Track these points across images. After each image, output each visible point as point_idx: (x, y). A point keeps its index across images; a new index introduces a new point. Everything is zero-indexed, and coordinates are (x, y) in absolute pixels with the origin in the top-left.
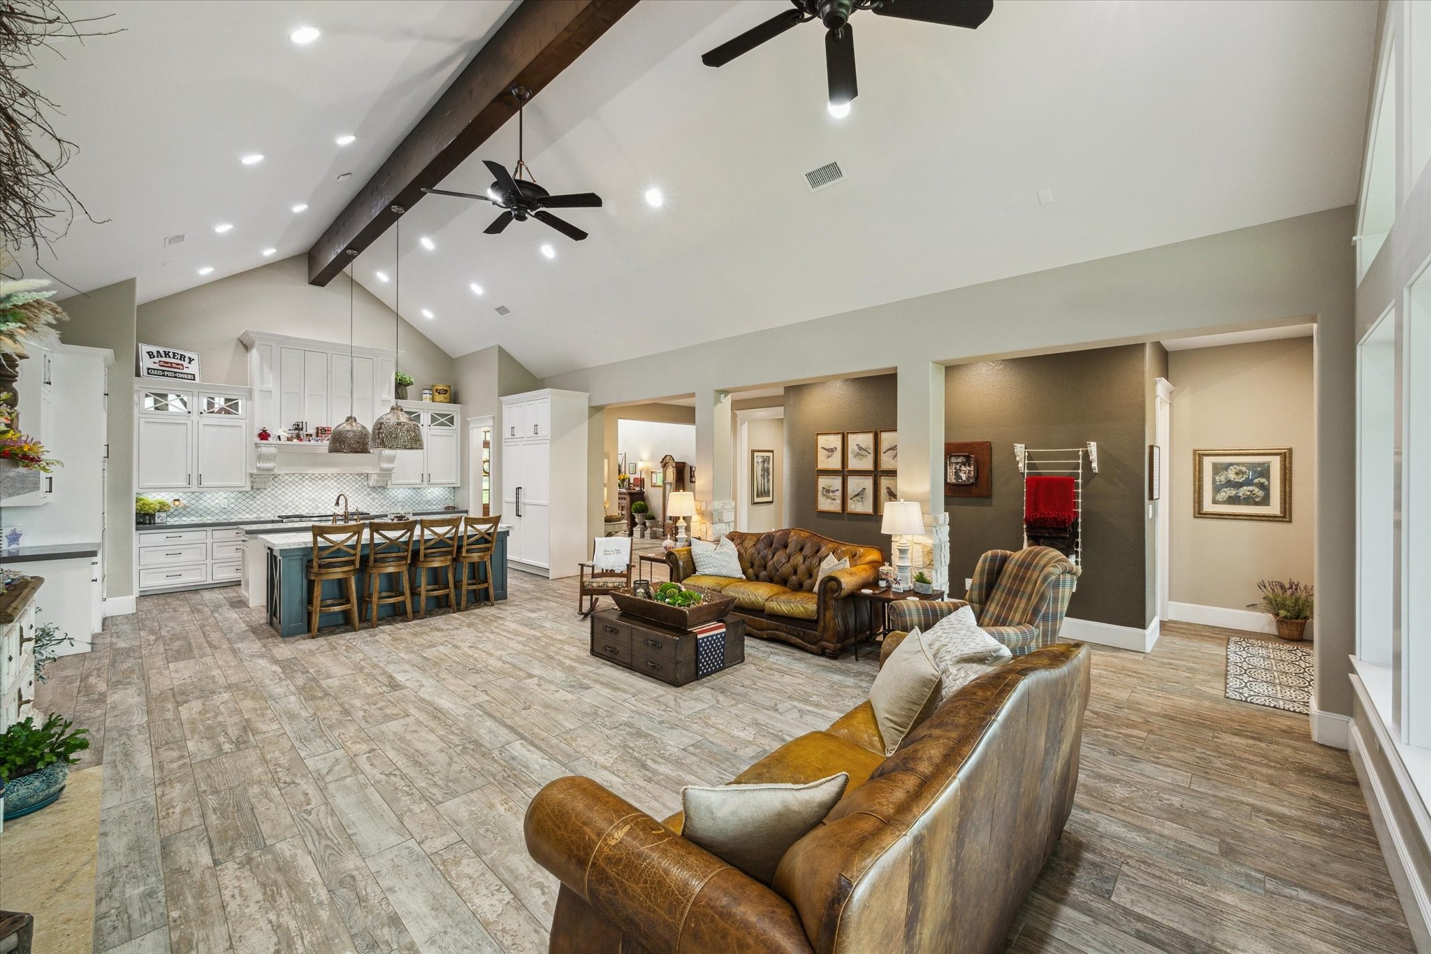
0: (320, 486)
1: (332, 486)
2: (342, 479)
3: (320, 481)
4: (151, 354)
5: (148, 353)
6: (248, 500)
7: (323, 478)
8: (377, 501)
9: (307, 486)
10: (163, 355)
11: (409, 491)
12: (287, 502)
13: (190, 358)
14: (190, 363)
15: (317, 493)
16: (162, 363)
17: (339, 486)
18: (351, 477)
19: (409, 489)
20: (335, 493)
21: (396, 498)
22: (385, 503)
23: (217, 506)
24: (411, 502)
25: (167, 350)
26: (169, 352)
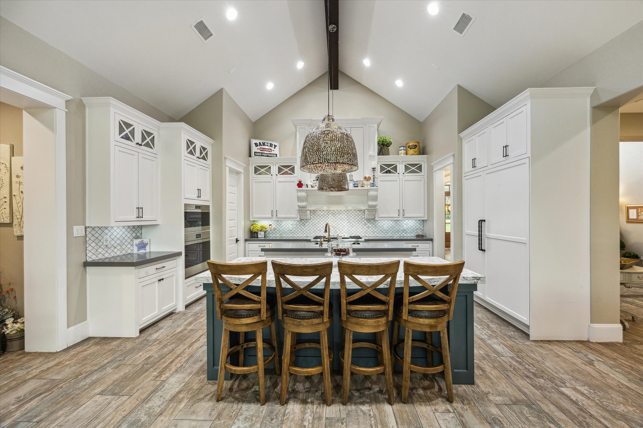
0: (337, 218)
1: (344, 218)
2: (349, 214)
3: (337, 215)
4: (256, 145)
5: (255, 144)
6: (302, 226)
7: (340, 212)
8: (370, 229)
9: (330, 218)
10: (262, 144)
11: (391, 223)
12: (320, 227)
13: (275, 145)
14: (275, 148)
15: (336, 223)
16: (261, 149)
17: (348, 218)
18: (355, 212)
19: (391, 221)
20: (346, 223)
21: (382, 227)
22: (375, 230)
23: (288, 229)
24: (393, 230)
25: (264, 142)
26: (265, 143)
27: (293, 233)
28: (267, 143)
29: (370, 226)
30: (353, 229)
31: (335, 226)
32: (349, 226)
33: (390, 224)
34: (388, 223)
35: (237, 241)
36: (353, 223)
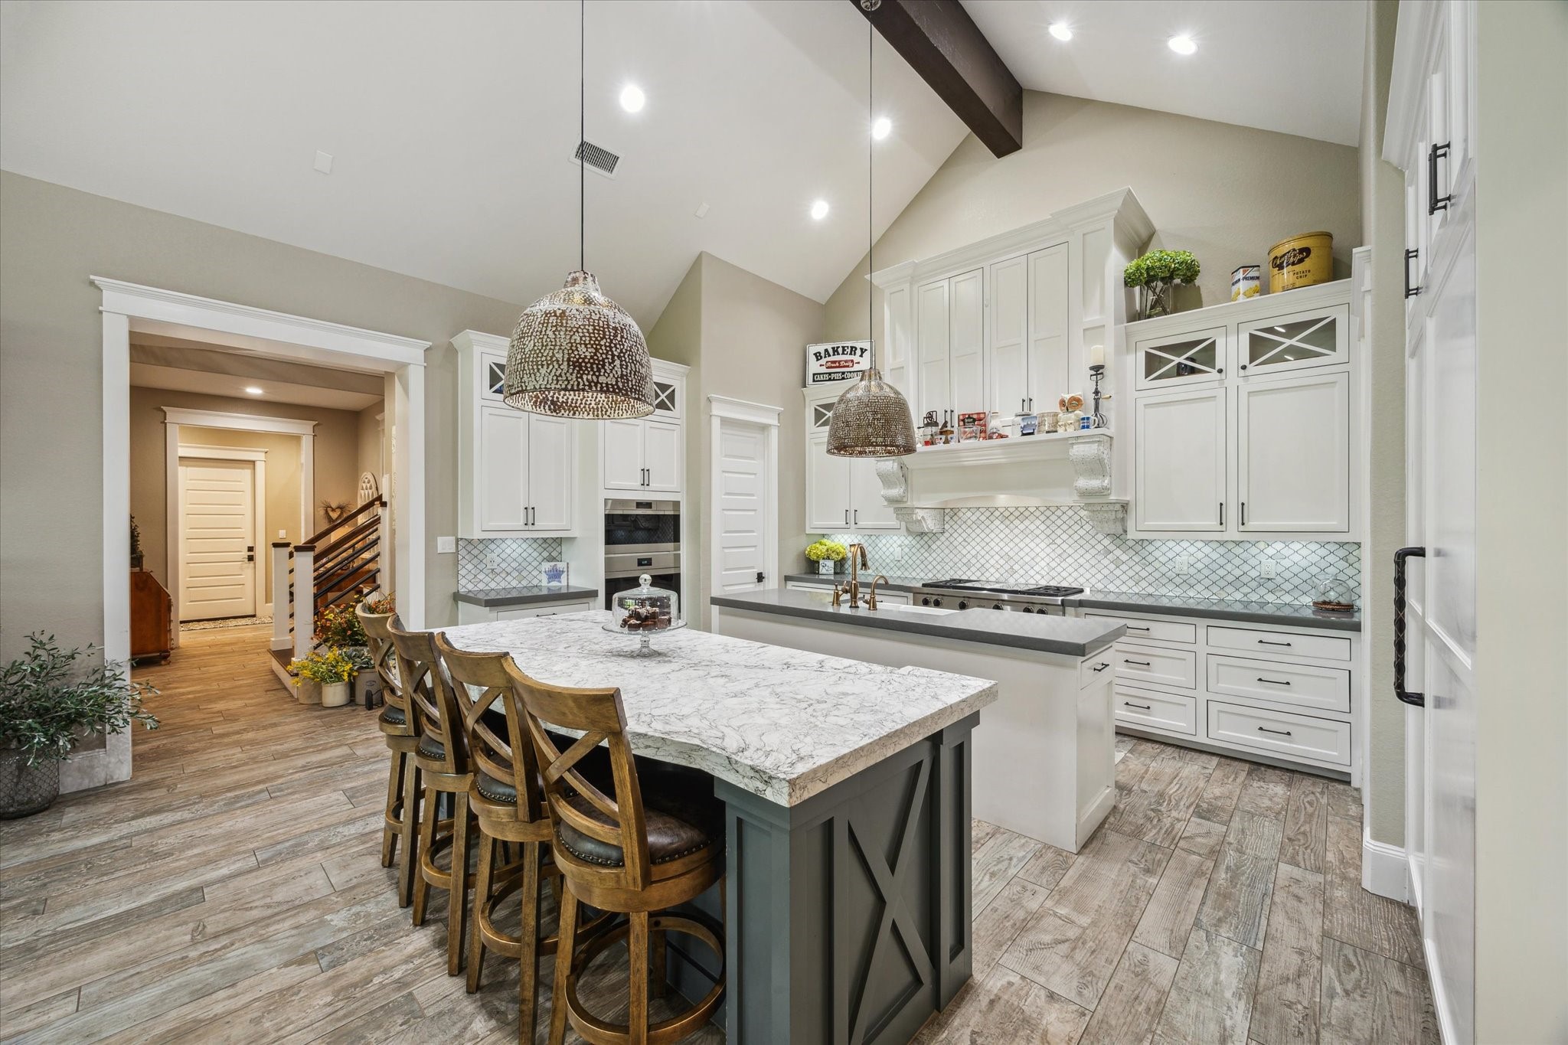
0: (1016, 531)
1: (1037, 532)
2: (1053, 518)
3: (1017, 522)
4: (818, 356)
5: (815, 354)
7: (1022, 514)
8: (1124, 567)
9: (997, 531)
10: (831, 353)
11: (1207, 550)
12: (969, 556)
13: (862, 349)
14: (861, 356)
15: (1012, 545)
16: (829, 364)
17: (1048, 532)
18: (1070, 513)
19: (1207, 543)
20: (1043, 545)
21: (1170, 565)
22: (1144, 574)
23: (892, 557)
24: (1214, 577)
25: (836, 346)
26: (838, 347)
27: (902, 569)
28: (843, 347)
29: (1124, 558)
30: (1065, 565)
31: (1011, 554)
32: (1053, 555)
33: (1200, 555)
34: (1192, 549)
35: (760, 578)
36: (1065, 546)
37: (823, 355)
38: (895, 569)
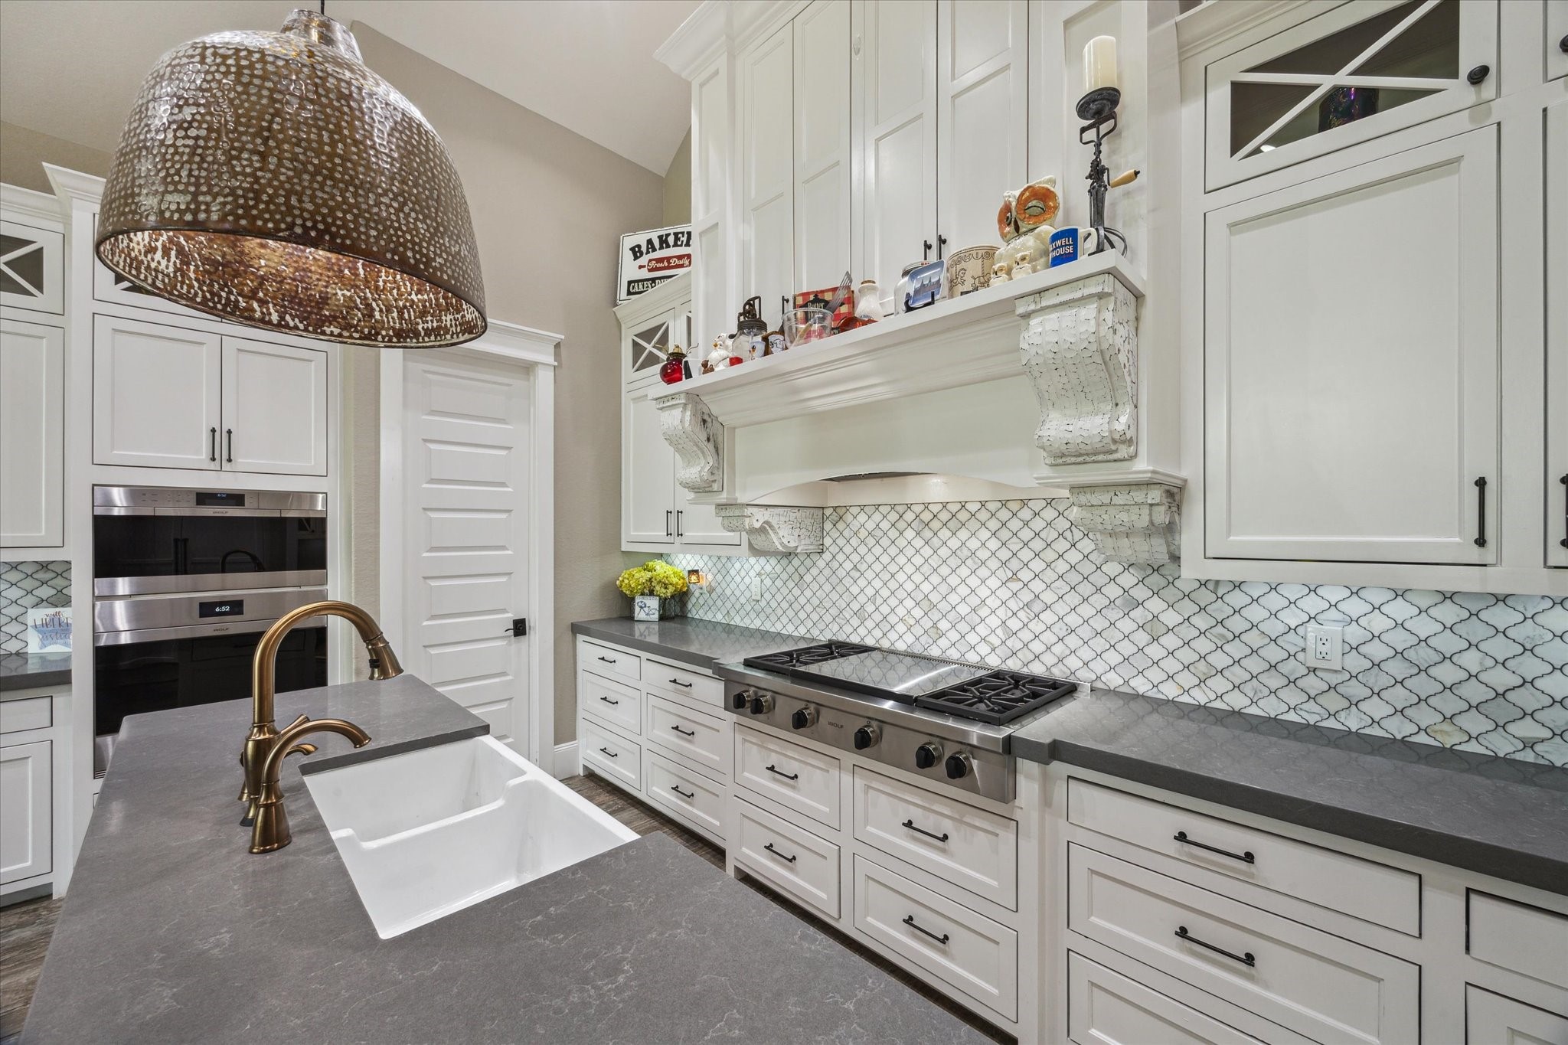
0: (944, 552)
1: (983, 554)
2: (1015, 524)
3: (945, 534)
4: (636, 252)
5: (633, 249)
6: (791, 584)
7: (955, 518)
9: (910, 551)
10: (657, 246)
12: (862, 599)
15: (935, 579)
16: (653, 264)
17: (1004, 554)
18: (1049, 514)
20: (994, 583)
21: (1292, 642)
22: (1219, 660)
23: (747, 594)
24: (1423, 685)
25: (664, 233)
26: (668, 235)
27: (763, 616)
28: (676, 234)
29: (1170, 618)
30: (1037, 627)
31: (935, 597)
32: (1013, 605)
33: (1378, 623)
34: (1355, 607)
35: (520, 628)
36: (1037, 586)
37: (644, 249)
38: (753, 615)
